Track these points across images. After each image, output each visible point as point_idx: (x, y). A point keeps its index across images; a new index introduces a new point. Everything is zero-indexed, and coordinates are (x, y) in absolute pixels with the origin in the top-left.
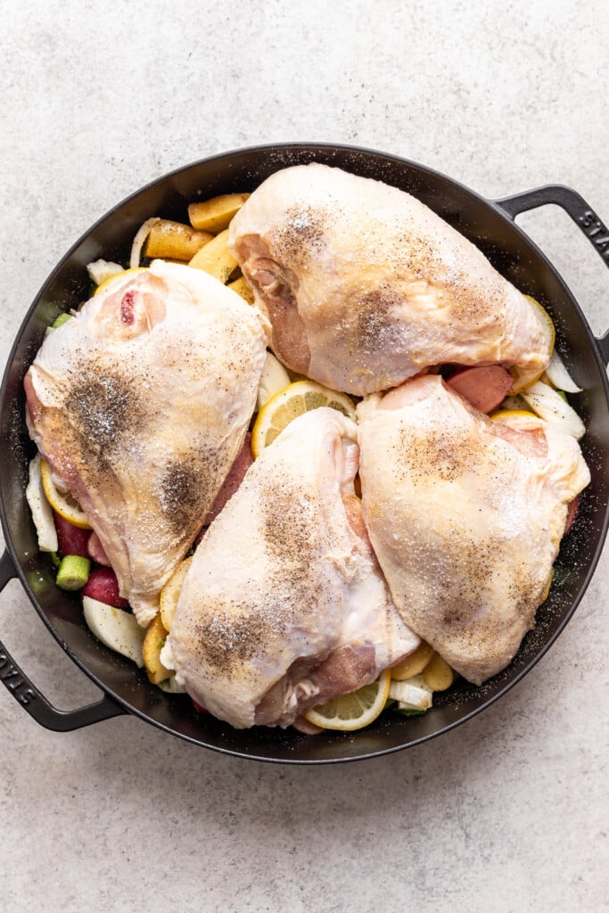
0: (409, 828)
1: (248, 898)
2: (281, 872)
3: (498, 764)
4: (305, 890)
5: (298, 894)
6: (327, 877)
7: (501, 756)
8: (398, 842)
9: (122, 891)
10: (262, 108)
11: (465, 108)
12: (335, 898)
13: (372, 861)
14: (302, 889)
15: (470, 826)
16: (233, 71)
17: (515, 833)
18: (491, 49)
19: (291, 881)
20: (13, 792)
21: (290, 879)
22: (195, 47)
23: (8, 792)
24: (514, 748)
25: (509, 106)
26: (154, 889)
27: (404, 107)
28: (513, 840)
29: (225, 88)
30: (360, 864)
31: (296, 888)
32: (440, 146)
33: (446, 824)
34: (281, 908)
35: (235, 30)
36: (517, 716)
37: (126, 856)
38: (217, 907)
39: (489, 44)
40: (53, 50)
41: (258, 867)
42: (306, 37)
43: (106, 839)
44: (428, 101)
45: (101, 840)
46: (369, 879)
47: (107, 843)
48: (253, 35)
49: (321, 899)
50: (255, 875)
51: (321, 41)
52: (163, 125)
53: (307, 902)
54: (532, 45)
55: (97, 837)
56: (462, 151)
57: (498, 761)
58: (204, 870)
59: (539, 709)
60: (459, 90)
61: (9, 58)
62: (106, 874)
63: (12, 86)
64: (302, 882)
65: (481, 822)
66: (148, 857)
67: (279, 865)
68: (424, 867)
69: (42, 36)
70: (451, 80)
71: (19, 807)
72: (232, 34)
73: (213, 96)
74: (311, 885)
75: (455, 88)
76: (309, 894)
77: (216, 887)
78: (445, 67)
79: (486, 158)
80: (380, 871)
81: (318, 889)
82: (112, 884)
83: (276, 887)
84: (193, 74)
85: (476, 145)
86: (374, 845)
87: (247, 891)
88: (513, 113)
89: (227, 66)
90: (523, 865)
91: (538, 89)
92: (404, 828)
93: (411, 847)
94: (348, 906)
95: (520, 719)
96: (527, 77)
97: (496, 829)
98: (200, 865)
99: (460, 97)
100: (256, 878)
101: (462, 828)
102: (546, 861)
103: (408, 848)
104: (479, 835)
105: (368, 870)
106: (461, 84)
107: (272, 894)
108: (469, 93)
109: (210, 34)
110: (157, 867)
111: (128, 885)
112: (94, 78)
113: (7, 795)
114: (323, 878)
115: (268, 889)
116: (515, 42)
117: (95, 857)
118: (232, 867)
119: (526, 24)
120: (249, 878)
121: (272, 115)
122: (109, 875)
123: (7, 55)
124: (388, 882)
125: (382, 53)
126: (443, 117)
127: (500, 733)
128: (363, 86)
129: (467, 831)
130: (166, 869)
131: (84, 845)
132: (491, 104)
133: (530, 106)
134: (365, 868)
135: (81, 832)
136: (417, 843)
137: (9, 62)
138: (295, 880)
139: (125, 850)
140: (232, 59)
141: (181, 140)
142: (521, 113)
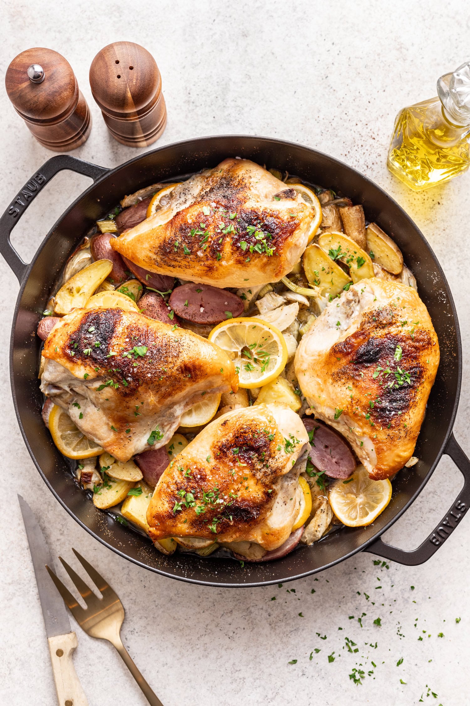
0: (350, 574)
1: (229, 620)
2: (255, 602)
3: (416, 529)
4: (272, 616)
5: (266, 619)
6: (288, 607)
7: (418, 524)
8: (341, 584)
9: (139, 609)
10: (262, 57)
11: (404, 60)
12: (294, 624)
13: (321, 597)
14: (269, 616)
15: (394, 575)
16: (243, 32)
17: (428, 582)
18: (424, 20)
19: (262, 609)
20: (65, 533)
21: (261, 607)
22: (218, 16)
23: (61, 532)
24: (428, 518)
25: (436, 59)
26: (162, 610)
27: (361, 58)
28: (426, 587)
29: (237, 44)
30: (312, 599)
31: (265, 615)
32: (386, 86)
33: (377, 572)
34: (253, 628)
35: (246, 4)
36: (431, 495)
37: (143, 583)
38: (207, 626)
39: (422, 17)
40: (121, 16)
41: (238, 597)
42: (294, 10)
43: (130, 570)
44: (379, 55)
45: (126, 571)
46: (319, 611)
47: (130, 574)
48: (258, 8)
49: (283, 624)
50: (235, 603)
51: (305, 13)
52: (193, 68)
53: (273, 625)
54: (454, 18)
55: (123, 568)
56: (402, 90)
57: (416, 527)
58: (199, 597)
59: (448, 491)
60: (401, 48)
61: (90, 21)
62: (128, 596)
63: (91, 39)
64: (269, 610)
65: (403, 572)
66: (159, 585)
67: (253, 597)
68: (360, 604)
69: (113, 6)
70: (395, 41)
71: (69, 544)
72: (243, 7)
73: (228, 49)
74: (276, 612)
75: (398, 47)
76: (274, 619)
77: (207, 610)
78: (392, 32)
79: (419, 95)
80: (327, 605)
81: (281, 616)
82: (132, 603)
83: (251, 612)
84: (215, 34)
85: (412, 86)
86: (323, 586)
87: (229, 615)
88: (438, 65)
89: (240, 29)
90: (433, 606)
91: (457, 48)
92: (346, 574)
93: (350, 588)
94: (303, 630)
95: (433, 497)
96: (450, 40)
97: (414, 578)
98: (196, 593)
99: (401, 52)
100: (236, 605)
101: (388, 576)
102: (451, 604)
103: (349, 589)
104: (401, 583)
105: (319, 604)
106: (402, 44)
107: (247, 618)
108: (407, 50)
109: (228, 7)
110: (165, 593)
111: (144, 605)
112: (147, 35)
113: (61, 534)
114: (285, 608)
115: (245, 614)
116: (442, 15)
117: (121, 583)
118: (219, 596)
119: (449, 4)
120: (231, 605)
121: (269, 63)
122: (131, 597)
123: (89, 19)
124: (333, 614)
125: (347, 22)
126: (389, 66)
127: (418, 507)
128: (333, 44)
129: (393, 579)
130: (172, 595)
131: (113, 574)
132: (423, 58)
133: (451, 60)
134: (316, 602)
135: (112, 564)
136: (355, 586)
137: (90, 23)
138: (264, 608)
139: (142, 579)
140: (243, 24)
141: (205, 78)
142: (444, 64)
